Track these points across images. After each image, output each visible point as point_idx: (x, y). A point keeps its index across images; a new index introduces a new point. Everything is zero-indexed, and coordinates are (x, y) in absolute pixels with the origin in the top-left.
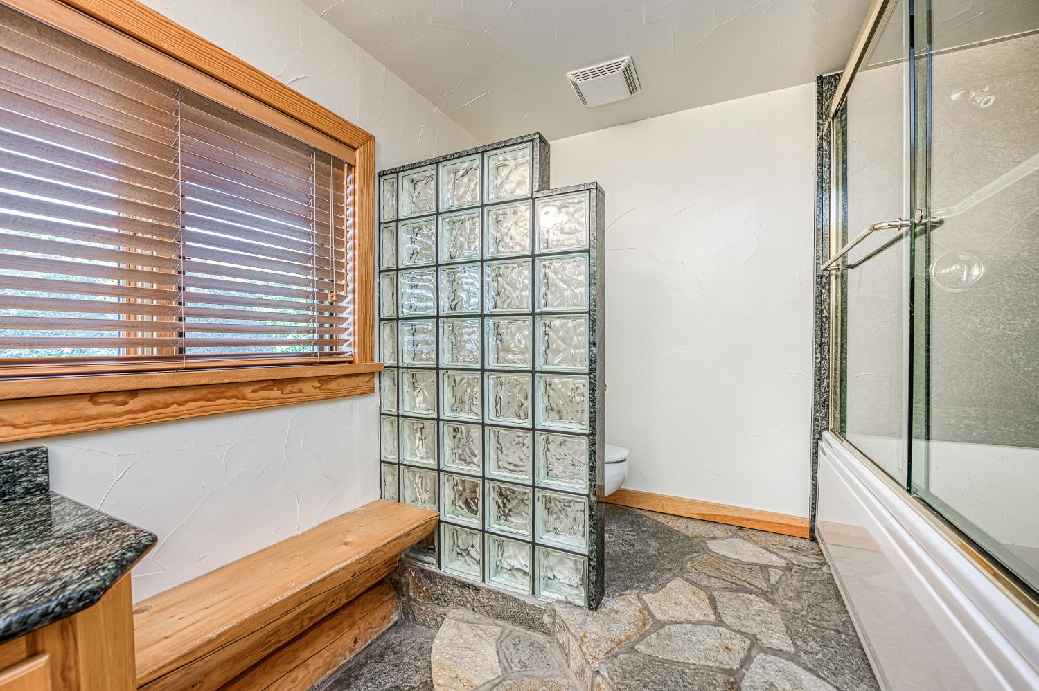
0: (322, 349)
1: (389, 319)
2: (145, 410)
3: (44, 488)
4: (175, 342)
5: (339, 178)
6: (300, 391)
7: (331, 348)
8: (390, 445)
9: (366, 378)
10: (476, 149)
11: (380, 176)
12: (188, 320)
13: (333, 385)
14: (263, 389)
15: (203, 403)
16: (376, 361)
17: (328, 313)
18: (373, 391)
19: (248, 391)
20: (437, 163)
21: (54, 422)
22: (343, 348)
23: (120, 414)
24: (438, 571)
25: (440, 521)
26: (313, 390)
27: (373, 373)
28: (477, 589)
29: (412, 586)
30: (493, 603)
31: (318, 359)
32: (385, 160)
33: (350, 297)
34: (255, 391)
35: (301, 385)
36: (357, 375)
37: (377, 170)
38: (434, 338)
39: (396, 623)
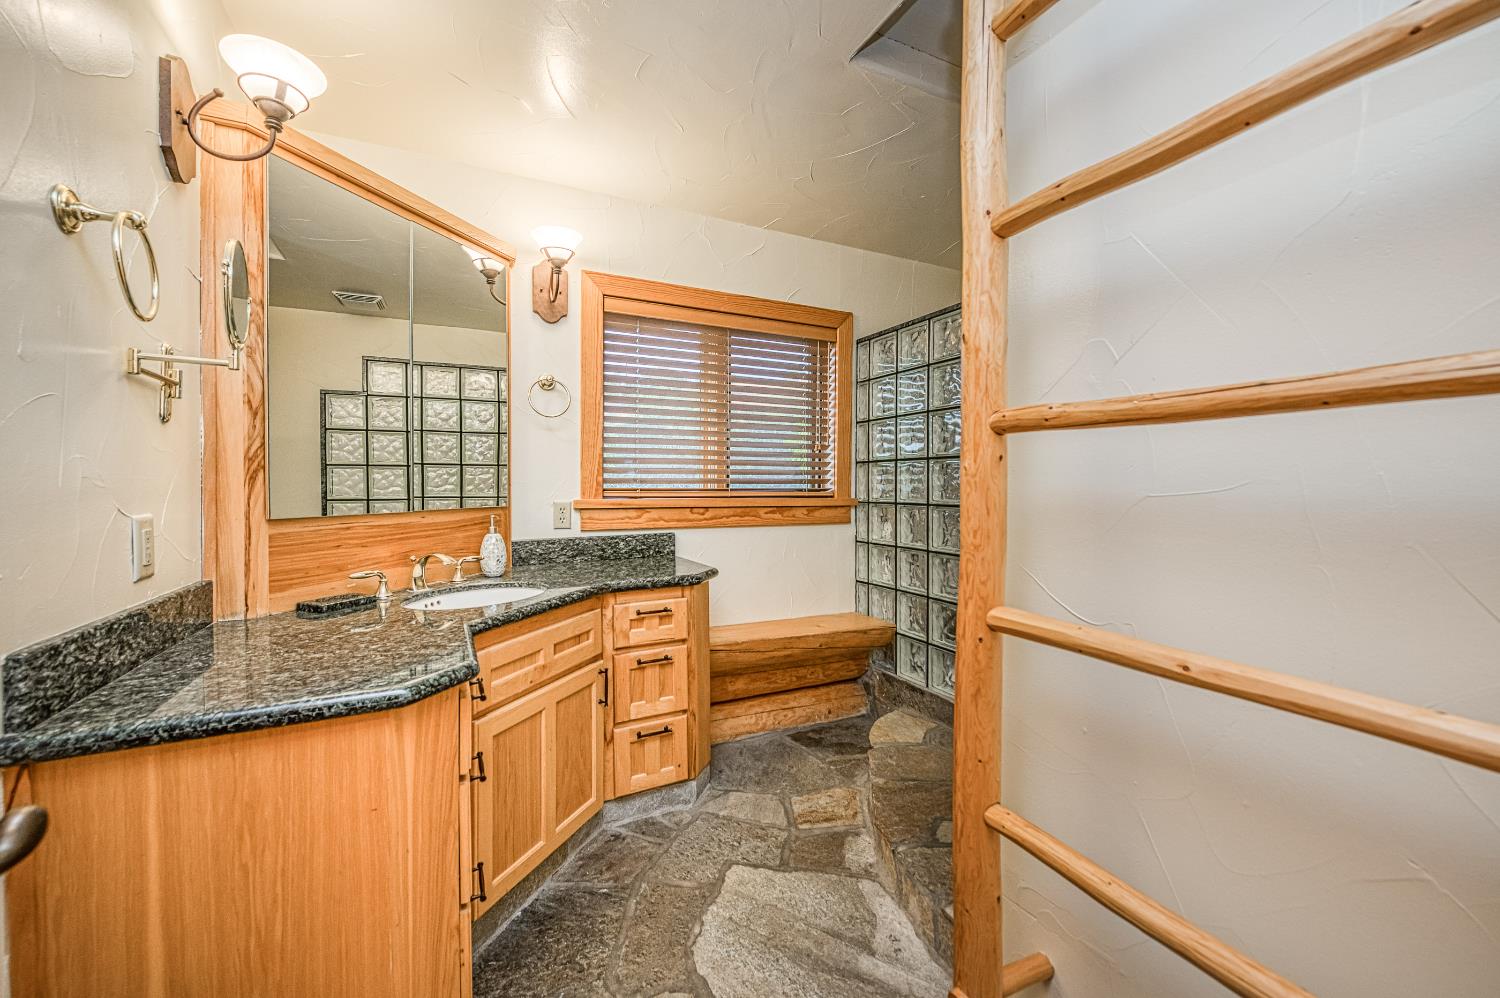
0: (813, 486)
1: (864, 462)
2: (711, 519)
3: (673, 552)
4: (725, 481)
5: (824, 354)
6: (794, 516)
7: (819, 486)
8: (863, 568)
9: (843, 510)
10: (925, 317)
11: (857, 344)
12: (732, 467)
13: (817, 514)
14: (771, 512)
15: (737, 518)
16: (853, 496)
17: (817, 457)
18: (849, 522)
19: (762, 512)
20: (897, 331)
21: (678, 521)
22: (828, 486)
23: (701, 520)
24: (894, 675)
25: (897, 633)
26: (802, 516)
27: (849, 506)
28: (922, 693)
29: (877, 688)
30: (934, 706)
31: (806, 494)
32: (861, 330)
33: (832, 445)
34: (766, 513)
35: (793, 512)
36: (836, 507)
37: (855, 339)
38: (894, 478)
39: (863, 716)
